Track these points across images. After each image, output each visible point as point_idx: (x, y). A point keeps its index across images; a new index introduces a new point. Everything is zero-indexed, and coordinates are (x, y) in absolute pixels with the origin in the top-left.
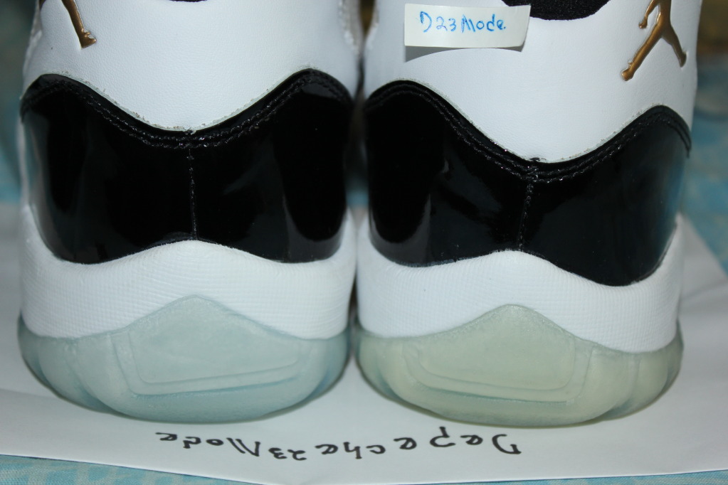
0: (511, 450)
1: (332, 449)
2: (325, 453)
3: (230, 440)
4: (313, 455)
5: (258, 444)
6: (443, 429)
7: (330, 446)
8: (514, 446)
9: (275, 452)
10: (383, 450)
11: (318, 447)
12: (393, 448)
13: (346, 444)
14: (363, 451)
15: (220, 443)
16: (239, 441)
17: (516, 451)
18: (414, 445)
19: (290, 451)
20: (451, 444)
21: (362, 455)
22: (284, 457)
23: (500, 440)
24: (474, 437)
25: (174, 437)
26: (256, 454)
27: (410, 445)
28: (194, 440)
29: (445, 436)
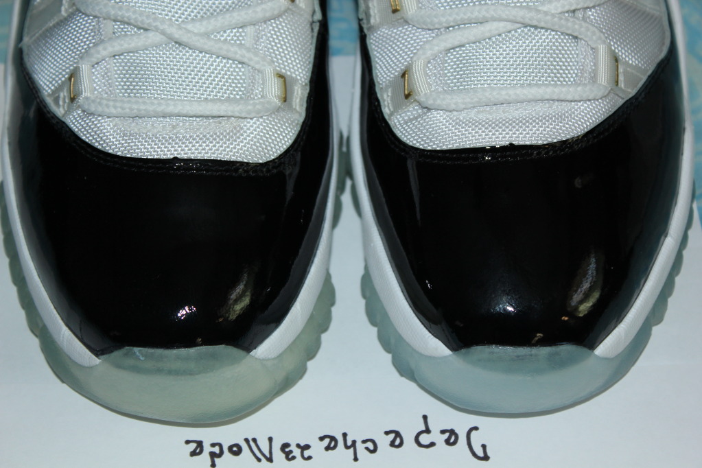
1: (331, 443)
4: (317, 448)
7: (331, 439)
9: (286, 451)
10: (375, 448)
12: (384, 442)
14: (360, 447)
18: (402, 442)
19: (298, 446)
22: (294, 457)
23: (474, 433)
26: (271, 459)
27: (398, 441)
28: (217, 449)
29: (428, 431)
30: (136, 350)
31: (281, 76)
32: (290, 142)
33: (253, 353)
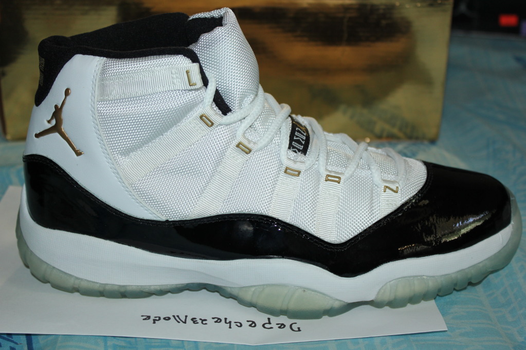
0: (297, 330)
1: (219, 320)
2: (215, 322)
3: (174, 316)
4: (210, 322)
5: (186, 316)
6: (269, 319)
7: (219, 319)
9: (194, 320)
10: (241, 325)
11: (213, 318)
12: (246, 325)
13: (226, 319)
14: (233, 325)
15: (169, 319)
16: (178, 316)
18: (255, 326)
19: (200, 319)
20: (271, 328)
21: (232, 327)
22: (198, 323)
23: (293, 326)
24: (282, 324)
25: (149, 317)
27: (253, 325)
28: (157, 319)
29: (270, 323)
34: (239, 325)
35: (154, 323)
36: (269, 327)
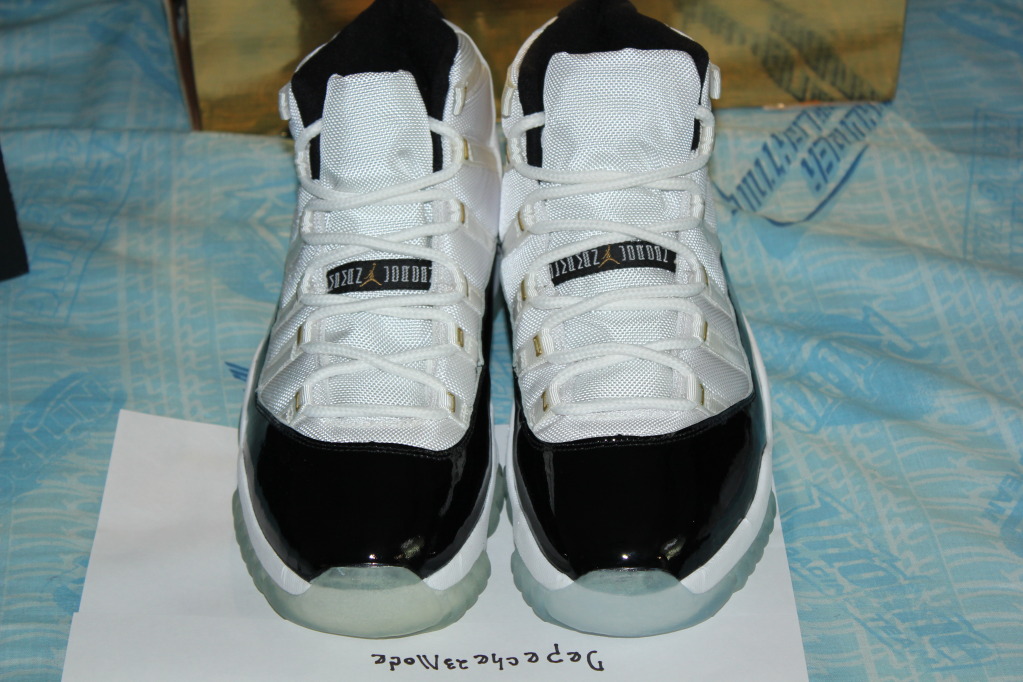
0: (597, 666)
1: (484, 659)
2: (480, 662)
3: (419, 656)
4: (472, 663)
5: (437, 657)
6: (556, 646)
7: (484, 657)
8: (600, 663)
9: (448, 663)
10: (517, 662)
11: (476, 657)
12: (523, 660)
13: (494, 655)
14: (505, 662)
15: (412, 661)
16: (424, 656)
17: (601, 669)
18: (537, 660)
19: (458, 661)
20: (561, 661)
21: (503, 665)
22: (454, 667)
23: (592, 655)
24: (576, 654)
25: (383, 658)
26: (436, 668)
27: (534, 659)
28: (396, 661)
29: (558, 653)
30: (339, 569)
31: (451, 394)
32: (460, 439)
33: (425, 580)
34: (513, 661)
35: (392, 669)
36: (557, 659)
